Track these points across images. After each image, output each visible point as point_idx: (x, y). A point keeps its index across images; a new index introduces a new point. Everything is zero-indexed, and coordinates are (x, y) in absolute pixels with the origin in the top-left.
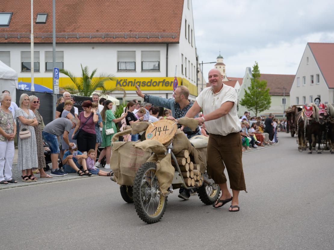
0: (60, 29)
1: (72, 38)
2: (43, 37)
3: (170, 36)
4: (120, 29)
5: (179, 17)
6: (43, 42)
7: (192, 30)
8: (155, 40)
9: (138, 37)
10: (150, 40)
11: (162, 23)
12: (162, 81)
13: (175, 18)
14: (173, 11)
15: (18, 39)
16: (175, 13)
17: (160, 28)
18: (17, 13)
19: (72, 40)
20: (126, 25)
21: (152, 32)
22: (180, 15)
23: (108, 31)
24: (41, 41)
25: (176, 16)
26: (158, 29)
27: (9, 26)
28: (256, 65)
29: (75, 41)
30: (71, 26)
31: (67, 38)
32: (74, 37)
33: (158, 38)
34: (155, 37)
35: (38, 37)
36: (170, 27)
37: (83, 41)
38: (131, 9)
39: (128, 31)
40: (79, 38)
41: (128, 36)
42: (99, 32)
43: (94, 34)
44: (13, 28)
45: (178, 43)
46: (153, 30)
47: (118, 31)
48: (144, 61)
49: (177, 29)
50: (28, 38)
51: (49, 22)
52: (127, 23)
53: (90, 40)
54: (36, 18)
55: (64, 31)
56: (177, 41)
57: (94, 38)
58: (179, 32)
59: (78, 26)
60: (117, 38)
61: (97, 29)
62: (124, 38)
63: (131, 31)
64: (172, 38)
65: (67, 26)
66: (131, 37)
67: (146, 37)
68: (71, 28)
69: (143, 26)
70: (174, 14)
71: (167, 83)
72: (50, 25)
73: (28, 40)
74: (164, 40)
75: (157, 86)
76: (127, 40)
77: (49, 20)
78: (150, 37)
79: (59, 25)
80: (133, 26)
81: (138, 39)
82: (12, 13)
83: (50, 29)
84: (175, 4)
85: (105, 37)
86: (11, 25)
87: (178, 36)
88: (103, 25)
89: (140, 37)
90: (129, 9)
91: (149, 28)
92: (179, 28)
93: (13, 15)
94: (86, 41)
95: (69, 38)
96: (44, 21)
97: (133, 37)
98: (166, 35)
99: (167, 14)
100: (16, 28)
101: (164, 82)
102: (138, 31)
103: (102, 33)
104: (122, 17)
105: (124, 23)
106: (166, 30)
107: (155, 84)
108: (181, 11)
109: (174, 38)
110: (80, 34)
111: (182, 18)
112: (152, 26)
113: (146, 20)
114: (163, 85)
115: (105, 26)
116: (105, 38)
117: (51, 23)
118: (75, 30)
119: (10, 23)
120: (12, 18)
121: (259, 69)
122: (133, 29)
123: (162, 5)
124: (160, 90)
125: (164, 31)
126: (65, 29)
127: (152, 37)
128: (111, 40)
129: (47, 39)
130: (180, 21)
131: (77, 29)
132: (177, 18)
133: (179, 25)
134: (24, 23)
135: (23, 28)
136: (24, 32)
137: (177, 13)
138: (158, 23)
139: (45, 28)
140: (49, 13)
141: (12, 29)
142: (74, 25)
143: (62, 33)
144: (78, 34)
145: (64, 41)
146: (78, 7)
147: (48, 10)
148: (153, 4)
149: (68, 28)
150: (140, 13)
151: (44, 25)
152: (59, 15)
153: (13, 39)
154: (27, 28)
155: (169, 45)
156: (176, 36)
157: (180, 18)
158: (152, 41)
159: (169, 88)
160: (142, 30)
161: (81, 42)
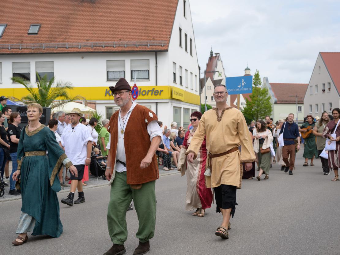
0: (50, 40)
1: (61, 48)
2: (33, 48)
3: (159, 45)
4: (110, 38)
5: (170, 25)
6: (32, 52)
7: (191, 40)
8: (144, 48)
9: (127, 46)
10: (139, 48)
11: (152, 31)
12: (151, 89)
13: (165, 26)
14: (165, 19)
15: (9, 50)
16: (167, 21)
17: (150, 36)
18: (11, 25)
19: (61, 50)
20: (117, 34)
21: (141, 41)
22: (171, 23)
23: (98, 40)
24: (31, 51)
25: (168, 24)
26: (148, 37)
27: (2, 38)
28: (257, 73)
29: (64, 50)
30: (62, 36)
31: (56, 48)
32: (63, 47)
33: (146, 46)
34: (143, 46)
35: (28, 48)
36: (160, 35)
37: (72, 51)
38: (123, 18)
39: (118, 40)
40: (69, 47)
41: (117, 45)
42: (89, 42)
43: (83, 43)
44: (5, 39)
45: (167, 51)
46: (143, 39)
47: (107, 40)
48: (134, 70)
49: (167, 37)
50: (18, 48)
51: (41, 33)
52: (118, 32)
53: (79, 49)
54: (28, 29)
55: (55, 41)
56: (166, 49)
57: (83, 47)
58: (168, 40)
59: (69, 36)
60: (105, 47)
61: (87, 39)
62: (112, 47)
63: (120, 40)
64: (161, 46)
65: (58, 36)
66: (120, 45)
67: (135, 46)
68: (62, 38)
69: (134, 35)
70: (165, 22)
71: (157, 92)
72: (42, 36)
73: (18, 51)
74: (153, 48)
75: (146, 95)
76: (115, 48)
77: (41, 31)
78: (139, 45)
79: (50, 36)
80: (123, 35)
81: (126, 47)
82: (6, 26)
83: (41, 40)
84: (167, 13)
85: (94, 46)
86: (4, 36)
87: (167, 44)
88: (94, 34)
89: (129, 46)
90: (121, 18)
91: (139, 37)
92: (169, 36)
93: (7, 26)
94: (75, 51)
95: (58, 48)
96: (36, 32)
97: (122, 46)
98: (155, 43)
99: (159, 23)
100: (8, 39)
101: (154, 91)
102: (127, 40)
103: (91, 43)
104: (114, 27)
105: (115, 32)
106: (156, 39)
107: (144, 93)
108: (173, 19)
109: (163, 46)
110: (70, 43)
111: (173, 26)
112: (142, 35)
113: (137, 29)
114: (152, 95)
115: (96, 36)
116: (94, 48)
117: (42, 33)
118: (66, 40)
119: (3, 35)
120: (6, 29)
121: (259, 77)
122: (123, 38)
123: (154, 13)
124: (149, 99)
125: (154, 39)
126: (56, 39)
127: (141, 46)
128: (100, 49)
129: (37, 49)
130: (171, 29)
131: (68, 39)
132: (168, 27)
133: (170, 33)
134: (17, 34)
135: (15, 39)
136: (15, 44)
137: (168, 21)
138: (148, 31)
139: (36, 38)
140: (42, 24)
141: (4, 41)
142: (65, 35)
143: (52, 43)
144: (67, 44)
145: (53, 51)
146: (71, 18)
147: (41, 21)
148: (145, 13)
149: (59, 38)
150: (131, 22)
151: (35, 35)
152: (52, 26)
153: (4, 50)
154: (19, 39)
155: (158, 53)
156: (165, 44)
157: (172, 26)
158: (140, 50)
159: (158, 97)
160: (132, 38)
161: (69, 51)
